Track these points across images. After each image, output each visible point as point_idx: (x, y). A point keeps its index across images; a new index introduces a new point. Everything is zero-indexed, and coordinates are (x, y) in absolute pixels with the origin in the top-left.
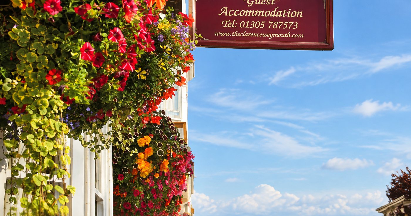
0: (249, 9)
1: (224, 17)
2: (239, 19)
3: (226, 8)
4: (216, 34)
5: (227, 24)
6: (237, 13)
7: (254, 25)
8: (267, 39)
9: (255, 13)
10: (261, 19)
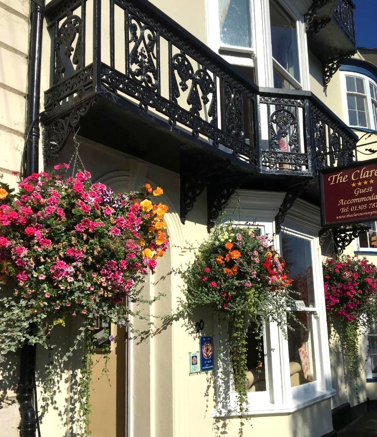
0: (356, 197)
1: (341, 206)
2: (350, 206)
3: (342, 200)
4: (337, 218)
5: (343, 210)
6: (349, 202)
7: (360, 208)
8: (368, 215)
9: (360, 200)
10: (364, 203)
